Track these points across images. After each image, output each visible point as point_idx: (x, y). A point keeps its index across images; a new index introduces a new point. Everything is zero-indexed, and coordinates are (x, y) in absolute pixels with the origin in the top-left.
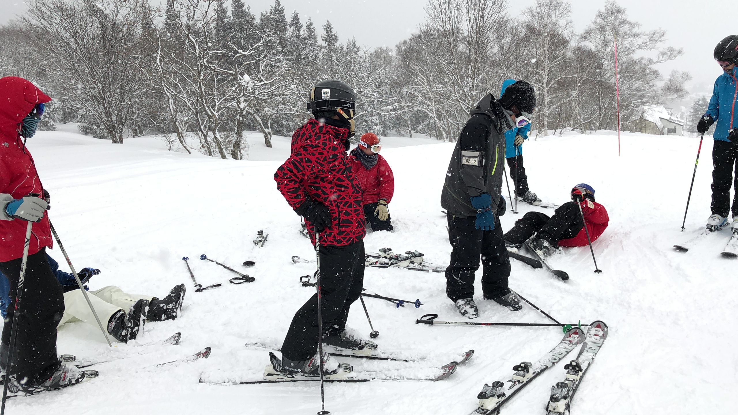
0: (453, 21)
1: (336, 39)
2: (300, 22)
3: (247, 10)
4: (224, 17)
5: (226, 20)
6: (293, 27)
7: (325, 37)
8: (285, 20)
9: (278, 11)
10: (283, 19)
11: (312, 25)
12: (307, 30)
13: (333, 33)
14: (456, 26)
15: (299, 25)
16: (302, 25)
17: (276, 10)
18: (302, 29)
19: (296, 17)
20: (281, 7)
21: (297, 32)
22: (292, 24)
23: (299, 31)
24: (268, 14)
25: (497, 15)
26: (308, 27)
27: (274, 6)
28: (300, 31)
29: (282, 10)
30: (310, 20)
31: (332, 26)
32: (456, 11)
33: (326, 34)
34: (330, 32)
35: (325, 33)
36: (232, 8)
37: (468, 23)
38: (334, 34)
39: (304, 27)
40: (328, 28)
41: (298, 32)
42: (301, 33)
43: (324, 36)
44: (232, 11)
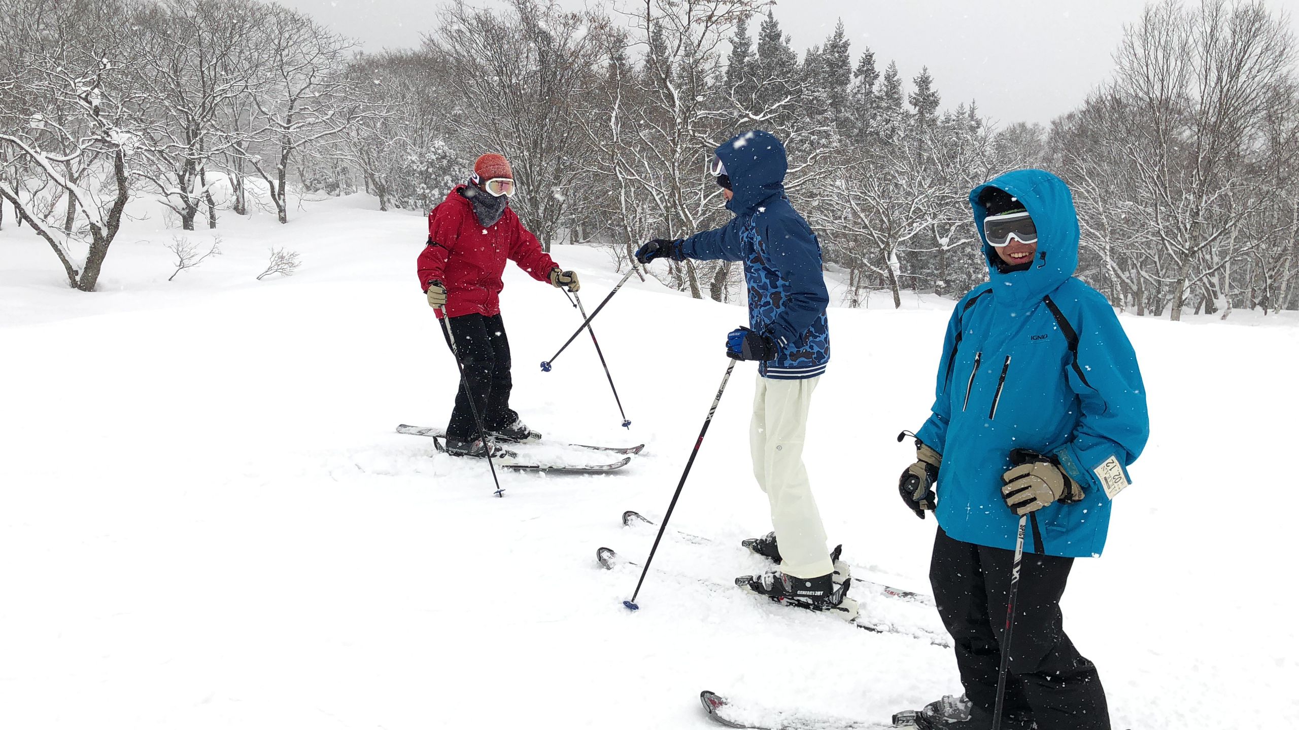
0: (1171, 81)
1: (935, 103)
2: (875, 69)
3: (784, 44)
4: (745, 54)
5: (746, 59)
6: (861, 78)
7: (914, 98)
8: (848, 63)
9: (838, 47)
10: (844, 62)
11: (895, 75)
12: (886, 83)
13: (932, 91)
14: (1175, 91)
15: (873, 73)
16: (877, 75)
17: (834, 46)
18: (877, 82)
19: (868, 59)
20: (844, 40)
21: (867, 87)
22: (860, 72)
23: (871, 84)
24: (821, 51)
25: (1270, 74)
26: (888, 78)
27: (832, 38)
28: (873, 84)
29: (844, 47)
30: (893, 65)
31: (930, 79)
32: (1179, 63)
33: (917, 91)
34: (926, 89)
35: (916, 89)
36: (760, 39)
37: (1203, 87)
38: (933, 95)
39: (882, 78)
40: (924, 82)
41: (869, 85)
42: (875, 88)
43: (914, 96)
44: (759, 44)
